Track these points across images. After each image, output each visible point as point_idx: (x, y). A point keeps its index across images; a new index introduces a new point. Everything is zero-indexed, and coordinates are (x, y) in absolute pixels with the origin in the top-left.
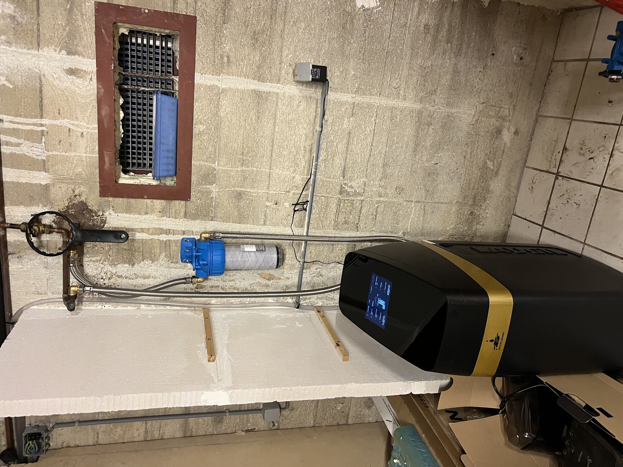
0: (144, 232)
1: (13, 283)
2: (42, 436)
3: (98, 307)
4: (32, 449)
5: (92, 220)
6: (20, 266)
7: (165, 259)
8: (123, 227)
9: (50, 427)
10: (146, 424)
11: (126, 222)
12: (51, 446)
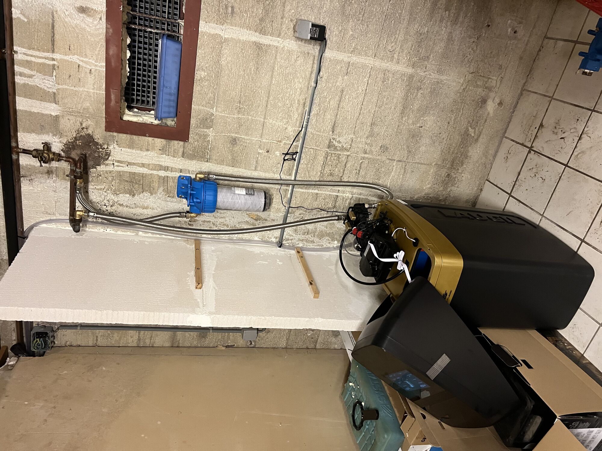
0: (144, 167)
1: (24, 202)
2: (48, 335)
3: (101, 230)
4: (39, 345)
5: (98, 151)
6: (31, 188)
7: (163, 193)
8: (126, 160)
9: (56, 328)
10: (139, 333)
11: (128, 157)
12: (56, 344)
